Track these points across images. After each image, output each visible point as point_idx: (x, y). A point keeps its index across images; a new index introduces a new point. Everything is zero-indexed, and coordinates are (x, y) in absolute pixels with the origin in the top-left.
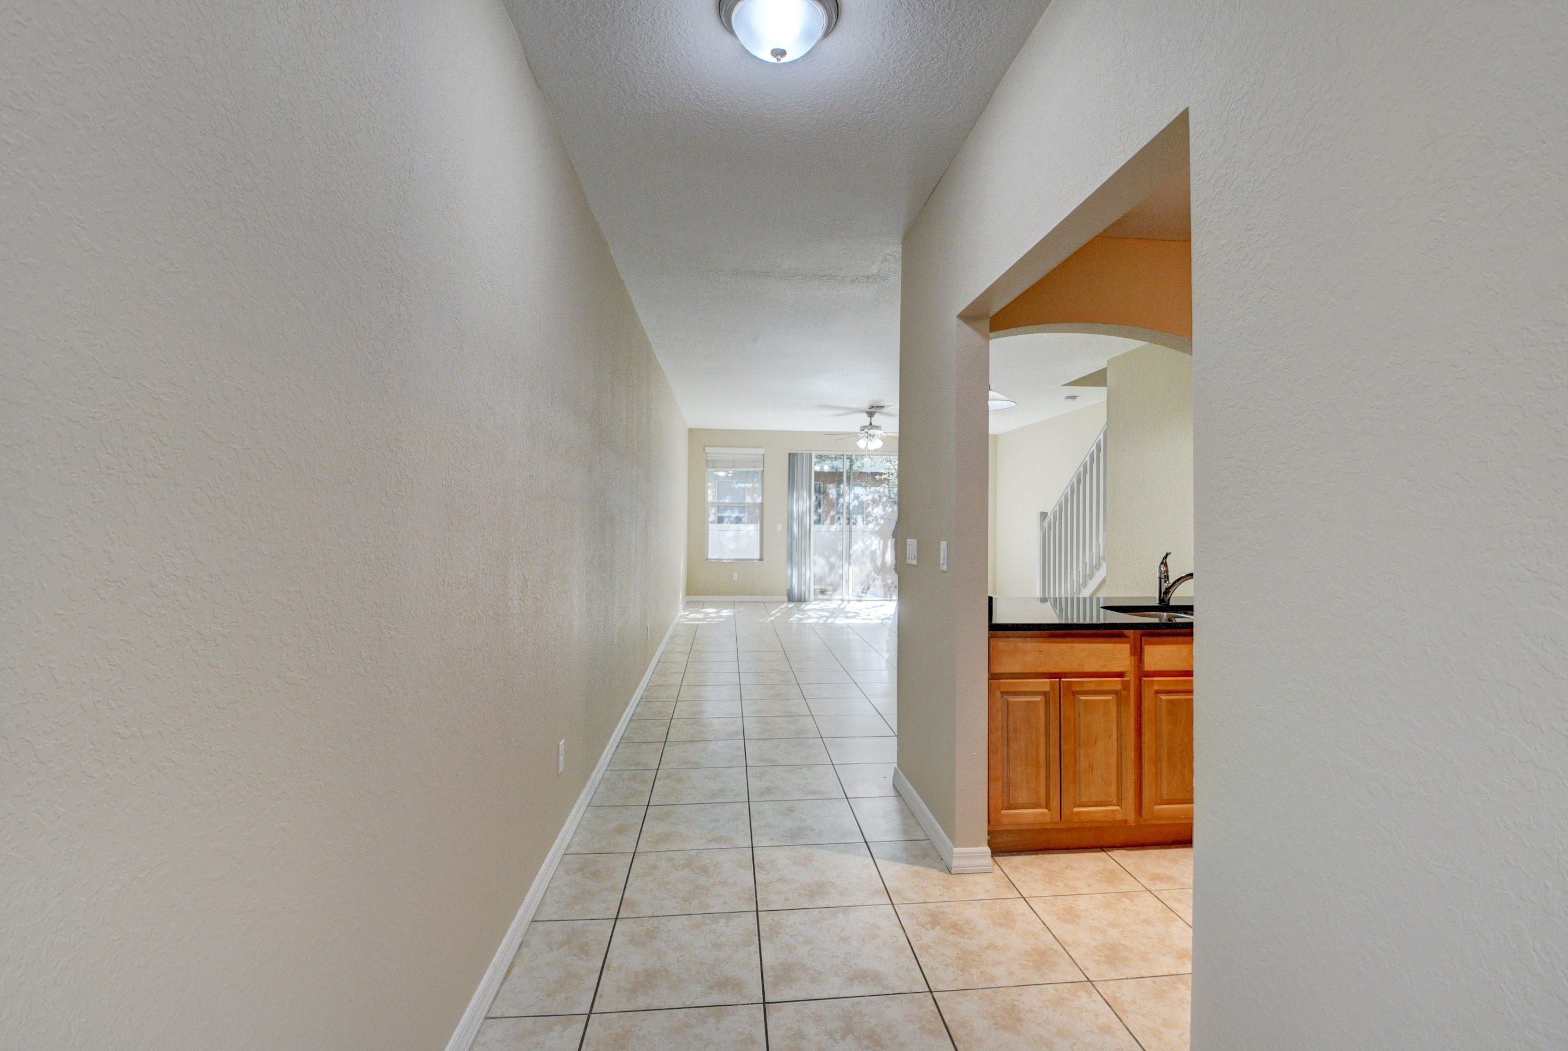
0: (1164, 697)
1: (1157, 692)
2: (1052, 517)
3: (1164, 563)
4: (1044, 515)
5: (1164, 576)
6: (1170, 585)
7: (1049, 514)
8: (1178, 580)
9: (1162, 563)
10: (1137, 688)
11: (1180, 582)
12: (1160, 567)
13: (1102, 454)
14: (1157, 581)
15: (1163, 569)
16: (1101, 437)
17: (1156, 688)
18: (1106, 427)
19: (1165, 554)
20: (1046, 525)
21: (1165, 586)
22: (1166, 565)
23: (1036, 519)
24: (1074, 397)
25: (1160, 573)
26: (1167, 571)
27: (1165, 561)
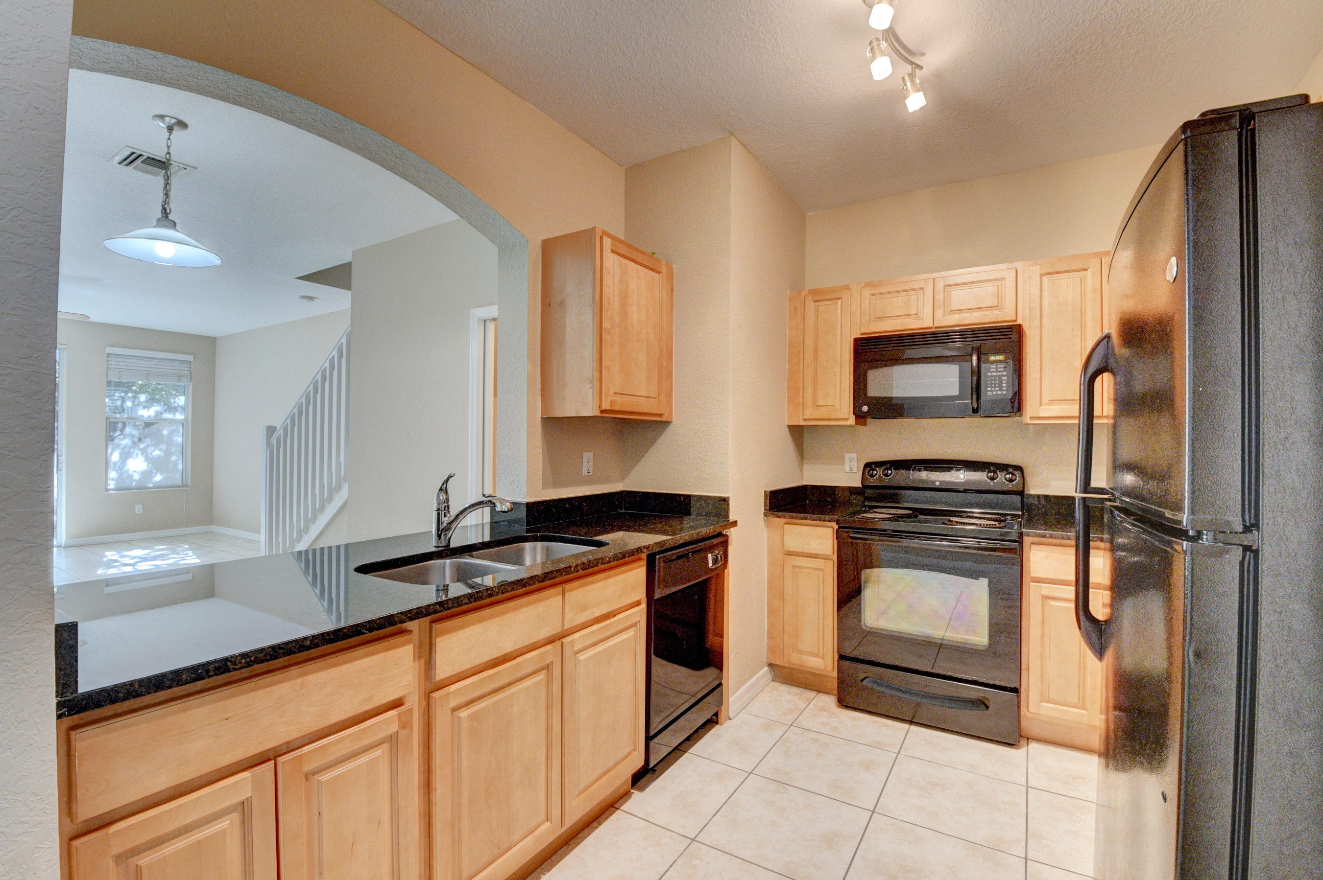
0: (464, 714)
1: (454, 710)
2: (282, 431)
3: (444, 489)
4: (271, 430)
5: (443, 508)
6: (452, 519)
7: (278, 429)
8: (462, 512)
9: (441, 489)
10: (424, 714)
11: (464, 514)
12: (438, 496)
13: (344, 360)
14: (435, 514)
15: (443, 497)
16: (344, 340)
17: (453, 703)
18: (349, 329)
19: (446, 477)
20: (274, 442)
21: (445, 520)
22: (446, 492)
23: (260, 436)
24: (311, 298)
25: (439, 504)
26: (447, 500)
27: (445, 486)
